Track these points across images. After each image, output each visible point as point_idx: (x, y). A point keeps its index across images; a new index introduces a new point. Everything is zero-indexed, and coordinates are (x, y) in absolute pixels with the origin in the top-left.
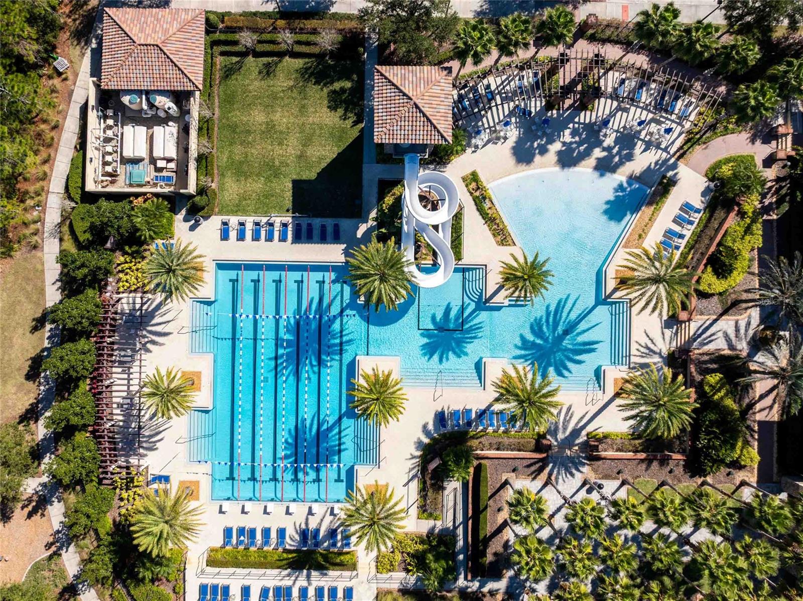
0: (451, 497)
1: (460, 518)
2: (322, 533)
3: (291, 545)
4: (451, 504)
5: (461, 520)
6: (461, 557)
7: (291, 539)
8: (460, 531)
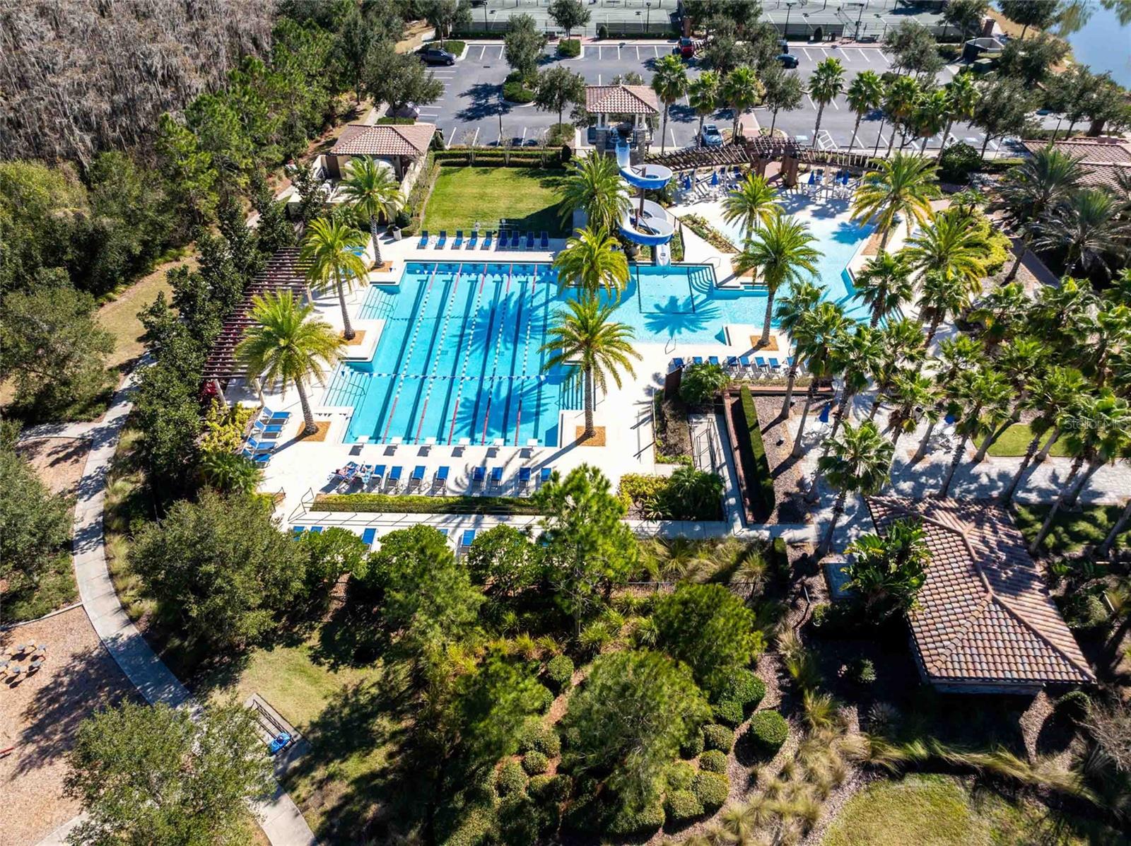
0: (704, 438)
1: (721, 458)
2: (505, 478)
3: (454, 492)
4: (704, 445)
5: (723, 460)
6: (732, 501)
7: (457, 484)
8: (725, 472)
